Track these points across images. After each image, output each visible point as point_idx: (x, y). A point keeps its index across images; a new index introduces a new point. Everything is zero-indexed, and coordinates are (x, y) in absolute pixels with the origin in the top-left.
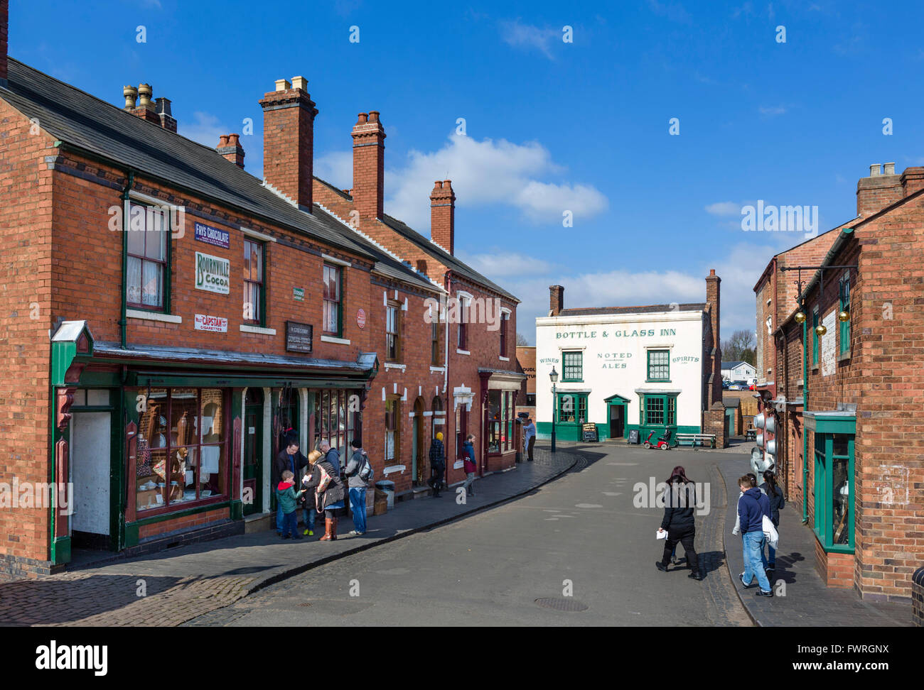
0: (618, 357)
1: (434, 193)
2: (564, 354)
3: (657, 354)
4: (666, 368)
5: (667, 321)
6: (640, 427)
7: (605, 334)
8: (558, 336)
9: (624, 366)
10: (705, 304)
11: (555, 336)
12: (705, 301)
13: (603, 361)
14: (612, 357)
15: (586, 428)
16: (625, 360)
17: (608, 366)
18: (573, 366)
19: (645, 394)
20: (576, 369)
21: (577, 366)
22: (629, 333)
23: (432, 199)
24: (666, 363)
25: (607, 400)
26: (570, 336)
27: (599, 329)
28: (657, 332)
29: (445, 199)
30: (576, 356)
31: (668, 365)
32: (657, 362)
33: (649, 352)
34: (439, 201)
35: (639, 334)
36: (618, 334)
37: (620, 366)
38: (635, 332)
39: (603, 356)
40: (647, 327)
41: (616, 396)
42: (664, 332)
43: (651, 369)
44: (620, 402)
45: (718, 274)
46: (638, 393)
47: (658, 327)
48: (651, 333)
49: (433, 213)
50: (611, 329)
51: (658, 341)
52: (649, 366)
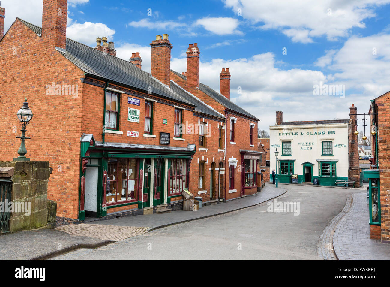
0: (308, 144)
1: (221, 74)
2: (283, 142)
3: (326, 144)
4: (331, 150)
5: (331, 127)
6: (319, 177)
7: (302, 134)
8: (280, 134)
9: (311, 148)
10: (349, 120)
11: (279, 134)
12: (350, 119)
13: (301, 146)
14: (305, 144)
15: (293, 177)
16: (312, 146)
17: (303, 149)
18: (287, 148)
19: (321, 161)
20: (288, 150)
21: (289, 148)
22: (313, 133)
23: (221, 76)
24: (331, 147)
25: (304, 164)
26: (285, 134)
27: (299, 131)
28: (326, 133)
29: (226, 76)
30: (288, 144)
31: (332, 148)
32: (326, 147)
33: (323, 142)
34: (223, 77)
35: (318, 133)
36: (308, 134)
37: (309, 148)
38: (316, 133)
39: (301, 144)
40: (321, 130)
41: (307, 163)
42: (330, 133)
43: (324, 150)
44: (309, 165)
45: (355, 106)
46: (318, 161)
47: (326, 131)
48: (324, 133)
49: (221, 82)
50: (304, 131)
51: (327, 137)
52: (323, 148)
